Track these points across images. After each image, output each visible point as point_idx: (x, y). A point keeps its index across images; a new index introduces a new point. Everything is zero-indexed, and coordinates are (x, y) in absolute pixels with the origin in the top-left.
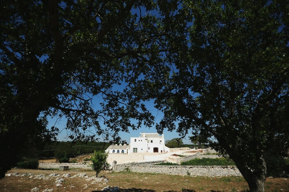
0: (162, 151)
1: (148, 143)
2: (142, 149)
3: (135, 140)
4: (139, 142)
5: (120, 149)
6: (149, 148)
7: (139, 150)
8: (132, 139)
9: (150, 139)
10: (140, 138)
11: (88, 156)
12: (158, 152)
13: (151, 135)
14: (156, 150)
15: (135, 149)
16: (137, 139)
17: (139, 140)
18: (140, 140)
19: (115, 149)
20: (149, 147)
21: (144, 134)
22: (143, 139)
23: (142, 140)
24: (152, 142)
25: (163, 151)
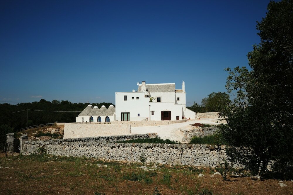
0: (178, 118)
1: (151, 103)
2: (139, 115)
3: (125, 98)
4: (133, 100)
5: (103, 115)
6: (153, 112)
7: (133, 117)
8: (119, 96)
9: (155, 95)
10: (134, 94)
11: (43, 129)
12: (170, 119)
13: (159, 86)
14: (166, 116)
15: (126, 115)
16: (129, 95)
17: (133, 98)
18: (135, 98)
19: (93, 115)
20: (151, 110)
21: (143, 86)
22: (142, 94)
23: (138, 98)
24: (159, 100)
25: (181, 119)
